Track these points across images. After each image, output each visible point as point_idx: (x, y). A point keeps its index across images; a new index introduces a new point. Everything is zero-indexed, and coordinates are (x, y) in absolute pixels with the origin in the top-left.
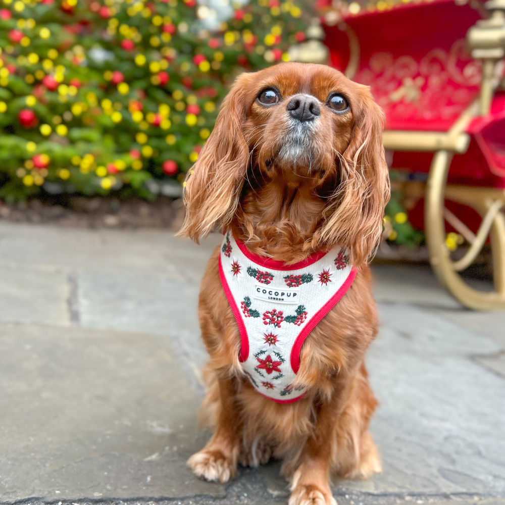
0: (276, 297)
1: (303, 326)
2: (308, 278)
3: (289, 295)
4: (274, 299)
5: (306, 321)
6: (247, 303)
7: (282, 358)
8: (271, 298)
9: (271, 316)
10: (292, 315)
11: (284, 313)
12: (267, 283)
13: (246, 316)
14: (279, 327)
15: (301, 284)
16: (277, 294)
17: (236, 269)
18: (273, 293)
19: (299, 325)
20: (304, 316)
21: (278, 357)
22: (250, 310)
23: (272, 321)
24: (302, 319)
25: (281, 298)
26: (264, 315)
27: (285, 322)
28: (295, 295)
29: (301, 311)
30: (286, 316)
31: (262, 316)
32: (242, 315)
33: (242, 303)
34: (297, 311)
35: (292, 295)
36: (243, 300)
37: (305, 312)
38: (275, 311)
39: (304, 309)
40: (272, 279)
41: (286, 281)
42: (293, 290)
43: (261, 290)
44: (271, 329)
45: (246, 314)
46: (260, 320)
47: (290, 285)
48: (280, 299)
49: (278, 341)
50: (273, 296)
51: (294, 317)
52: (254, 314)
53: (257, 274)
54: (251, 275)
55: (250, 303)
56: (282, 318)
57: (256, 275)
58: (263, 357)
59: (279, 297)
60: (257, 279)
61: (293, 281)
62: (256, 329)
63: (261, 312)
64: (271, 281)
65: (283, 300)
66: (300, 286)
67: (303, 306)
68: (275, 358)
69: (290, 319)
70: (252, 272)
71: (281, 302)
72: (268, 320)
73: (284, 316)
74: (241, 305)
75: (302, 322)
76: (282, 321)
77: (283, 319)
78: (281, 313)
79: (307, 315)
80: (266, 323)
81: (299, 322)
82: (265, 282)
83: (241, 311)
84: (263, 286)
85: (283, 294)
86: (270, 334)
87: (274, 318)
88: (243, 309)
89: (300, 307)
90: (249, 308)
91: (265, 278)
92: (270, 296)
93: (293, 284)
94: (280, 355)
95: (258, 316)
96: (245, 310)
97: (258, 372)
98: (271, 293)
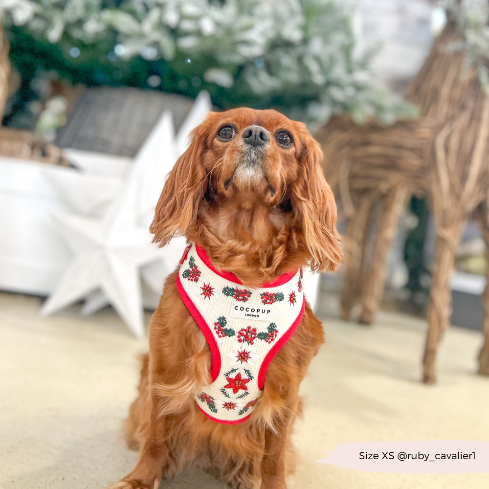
0: (252, 313)
1: (273, 343)
2: (279, 297)
3: (263, 311)
4: (250, 315)
5: (277, 339)
6: (222, 322)
7: (251, 375)
8: (248, 315)
9: (245, 333)
10: (264, 332)
11: (257, 330)
12: (245, 300)
13: (220, 337)
14: (252, 344)
15: (274, 302)
16: (253, 310)
17: (208, 291)
18: (250, 310)
19: (269, 343)
20: (275, 334)
21: (248, 374)
22: (226, 330)
23: (246, 337)
24: (273, 337)
25: (257, 314)
26: (239, 333)
27: (257, 338)
28: (269, 311)
29: (272, 328)
30: (259, 332)
31: (237, 334)
32: (216, 336)
33: (216, 324)
34: (268, 328)
35: (266, 311)
36: (217, 321)
37: (275, 330)
38: (249, 328)
39: (275, 327)
40: (249, 296)
41: (262, 298)
42: (267, 307)
43: (239, 308)
44: (245, 346)
45: (220, 334)
46: (235, 338)
47: (265, 302)
48: (255, 316)
49: (250, 358)
50: (250, 313)
51: (266, 334)
52: (230, 333)
53: (235, 293)
54: (228, 295)
55: (226, 323)
56: (255, 334)
57: (233, 294)
58: (233, 376)
59: (255, 313)
60: (234, 297)
61: (268, 299)
62: (228, 347)
63: (237, 330)
64: (249, 298)
65: (258, 316)
66: (273, 304)
67: (274, 324)
68: (244, 376)
69: (264, 336)
70: (227, 291)
71: (256, 318)
72: (242, 338)
73: (257, 332)
74: (214, 326)
75: (272, 340)
76: (254, 338)
77: (256, 336)
78: (254, 330)
79: (277, 334)
80: (240, 341)
81: (270, 340)
82: (243, 299)
83: (214, 332)
84: (240, 304)
85: (258, 311)
86: (243, 351)
87: (248, 335)
88: (217, 330)
89: (271, 324)
90: (224, 328)
91: (242, 296)
92: (247, 313)
93: (268, 301)
94: (250, 373)
95: (232, 335)
96: (219, 331)
97: (224, 393)
98: (248, 310)
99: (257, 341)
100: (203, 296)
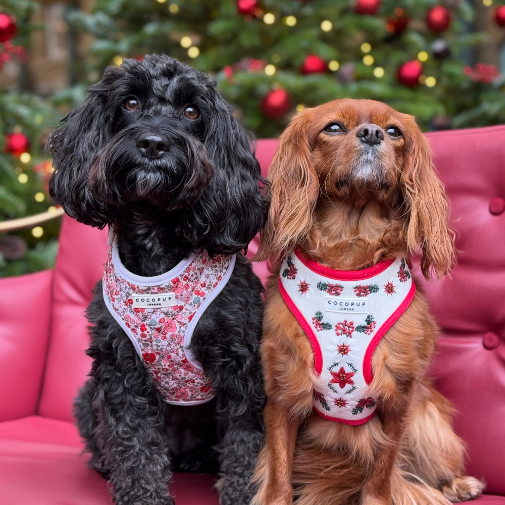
0: (346, 307)
1: (373, 335)
2: (374, 289)
3: (358, 304)
4: (345, 309)
5: (376, 330)
6: (319, 317)
7: (355, 368)
8: (342, 309)
9: (342, 327)
10: (363, 325)
11: (354, 323)
12: (338, 294)
13: (318, 330)
14: (351, 337)
15: (368, 294)
16: (347, 304)
17: (304, 288)
18: (344, 304)
19: (369, 334)
20: (373, 325)
21: (351, 367)
22: (323, 324)
23: (344, 331)
24: (371, 328)
25: (351, 307)
26: (336, 326)
27: (356, 331)
28: (364, 304)
29: (369, 321)
30: (357, 326)
31: (334, 328)
32: (314, 330)
33: (314, 319)
34: (366, 320)
35: (361, 304)
36: (315, 316)
37: (374, 322)
38: (346, 322)
39: (373, 319)
40: (342, 290)
41: (355, 291)
42: (362, 299)
43: (332, 303)
44: (344, 339)
45: (318, 328)
46: (332, 331)
47: (359, 295)
48: (350, 309)
49: (350, 351)
50: (344, 307)
51: (365, 327)
52: (327, 326)
53: (328, 287)
54: (321, 289)
55: (322, 317)
57: (326, 289)
58: (336, 370)
59: (350, 307)
60: (328, 292)
61: (362, 291)
62: (328, 341)
63: (333, 324)
64: (341, 292)
65: (353, 309)
66: (368, 296)
67: (372, 316)
68: (348, 370)
69: (361, 329)
70: (322, 287)
71: (351, 312)
72: (340, 331)
73: (355, 326)
74: (312, 321)
75: (371, 331)
76: (353, 331)
77: (354, 329)
78: (352, 324)
79: (375, 325)
80: (338, 334)
81: (369, 332)
82: (336, 293)
83: (312, 326)
84: (334, 298)
85: (352, 304)
86: (342, 345)
87: (346, 329)
89: (368, 317)
90: (321, 322)
91: (335, 290)
92: (341, 307)
93: (362, 294)
94: (353, 366)
95: (330, 329)
96: (316, 325)
97: (331, 388)
98: (341, 304)
99: (355, 333)
100: (301, 292)
